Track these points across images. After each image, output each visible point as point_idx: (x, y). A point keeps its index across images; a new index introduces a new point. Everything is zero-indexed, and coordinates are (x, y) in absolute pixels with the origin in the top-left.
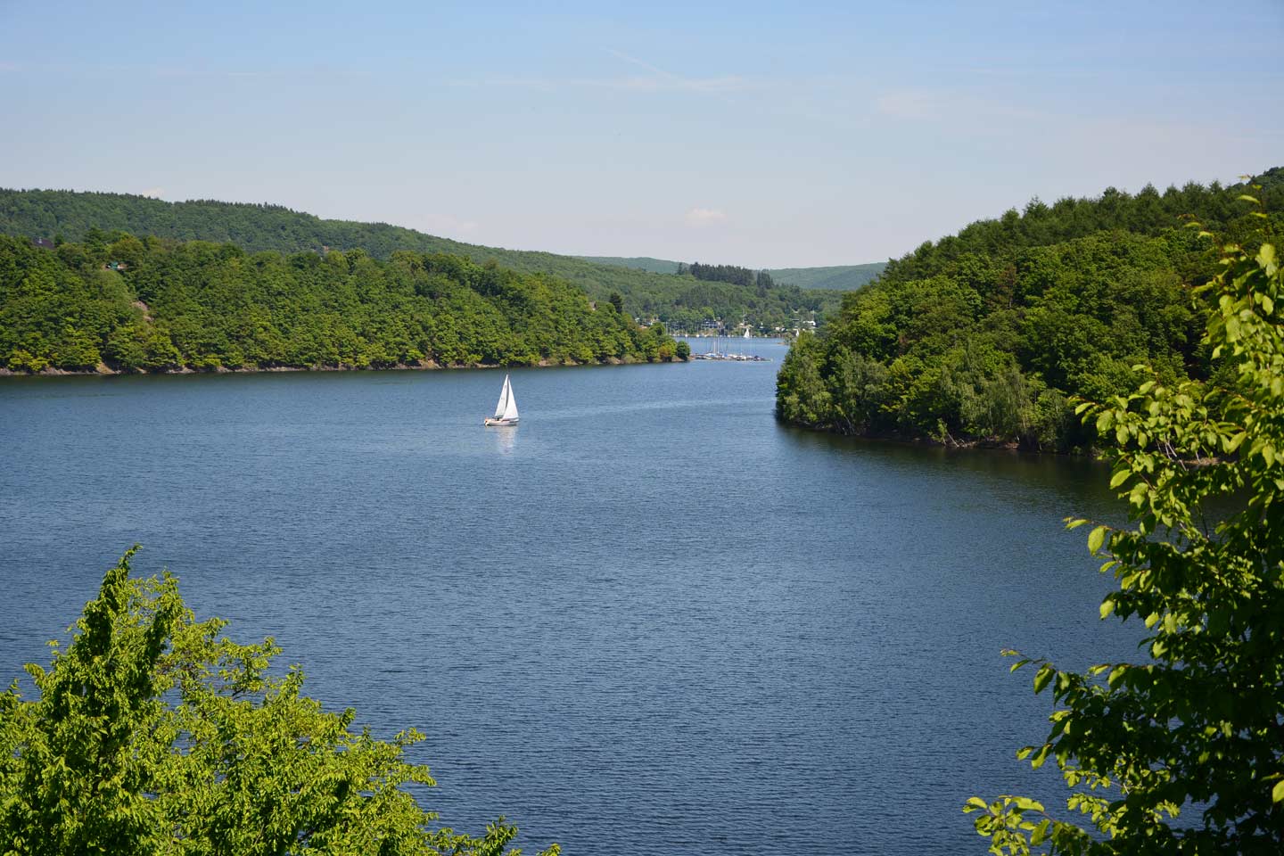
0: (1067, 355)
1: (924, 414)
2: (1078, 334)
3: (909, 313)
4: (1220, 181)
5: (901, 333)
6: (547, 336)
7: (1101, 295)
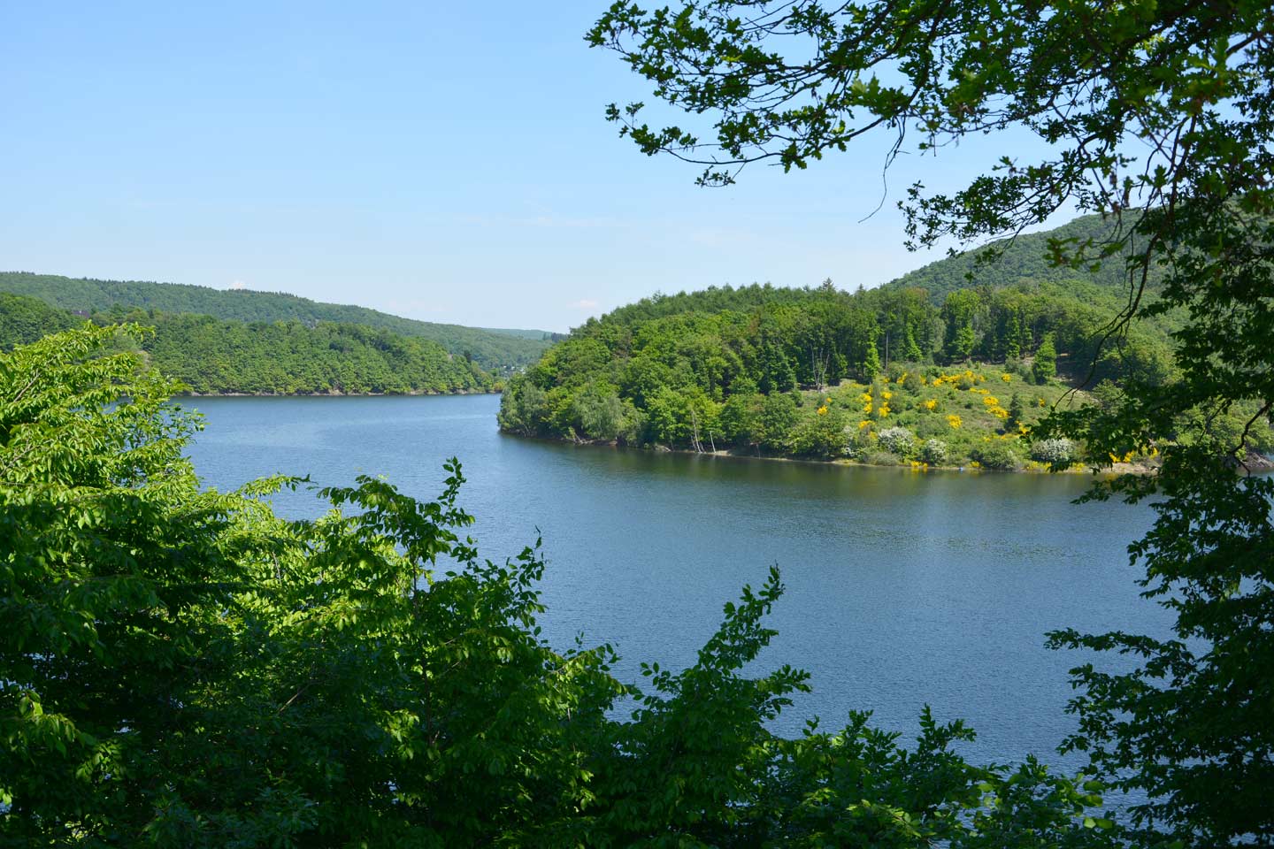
0: (646, 387)
1: (564, 424)
2: (652, 374)
3: (566, 361)
4: (731, 284)
5: (560, 373)
6: (416, 376)
7: (671, 350)
